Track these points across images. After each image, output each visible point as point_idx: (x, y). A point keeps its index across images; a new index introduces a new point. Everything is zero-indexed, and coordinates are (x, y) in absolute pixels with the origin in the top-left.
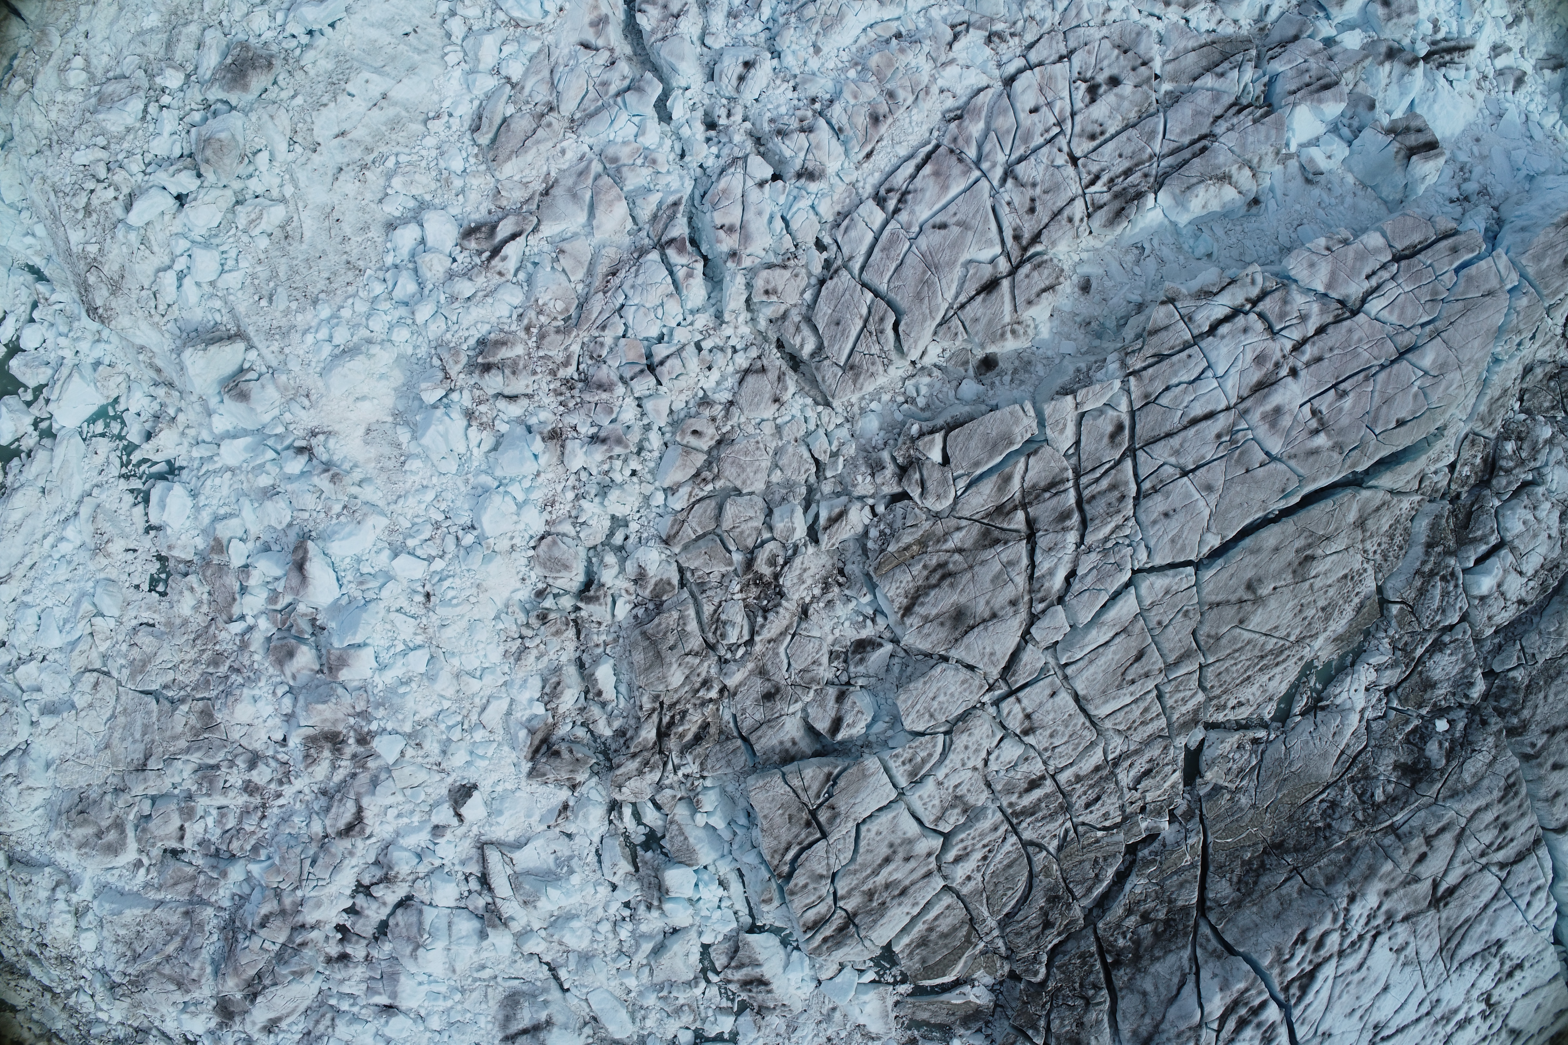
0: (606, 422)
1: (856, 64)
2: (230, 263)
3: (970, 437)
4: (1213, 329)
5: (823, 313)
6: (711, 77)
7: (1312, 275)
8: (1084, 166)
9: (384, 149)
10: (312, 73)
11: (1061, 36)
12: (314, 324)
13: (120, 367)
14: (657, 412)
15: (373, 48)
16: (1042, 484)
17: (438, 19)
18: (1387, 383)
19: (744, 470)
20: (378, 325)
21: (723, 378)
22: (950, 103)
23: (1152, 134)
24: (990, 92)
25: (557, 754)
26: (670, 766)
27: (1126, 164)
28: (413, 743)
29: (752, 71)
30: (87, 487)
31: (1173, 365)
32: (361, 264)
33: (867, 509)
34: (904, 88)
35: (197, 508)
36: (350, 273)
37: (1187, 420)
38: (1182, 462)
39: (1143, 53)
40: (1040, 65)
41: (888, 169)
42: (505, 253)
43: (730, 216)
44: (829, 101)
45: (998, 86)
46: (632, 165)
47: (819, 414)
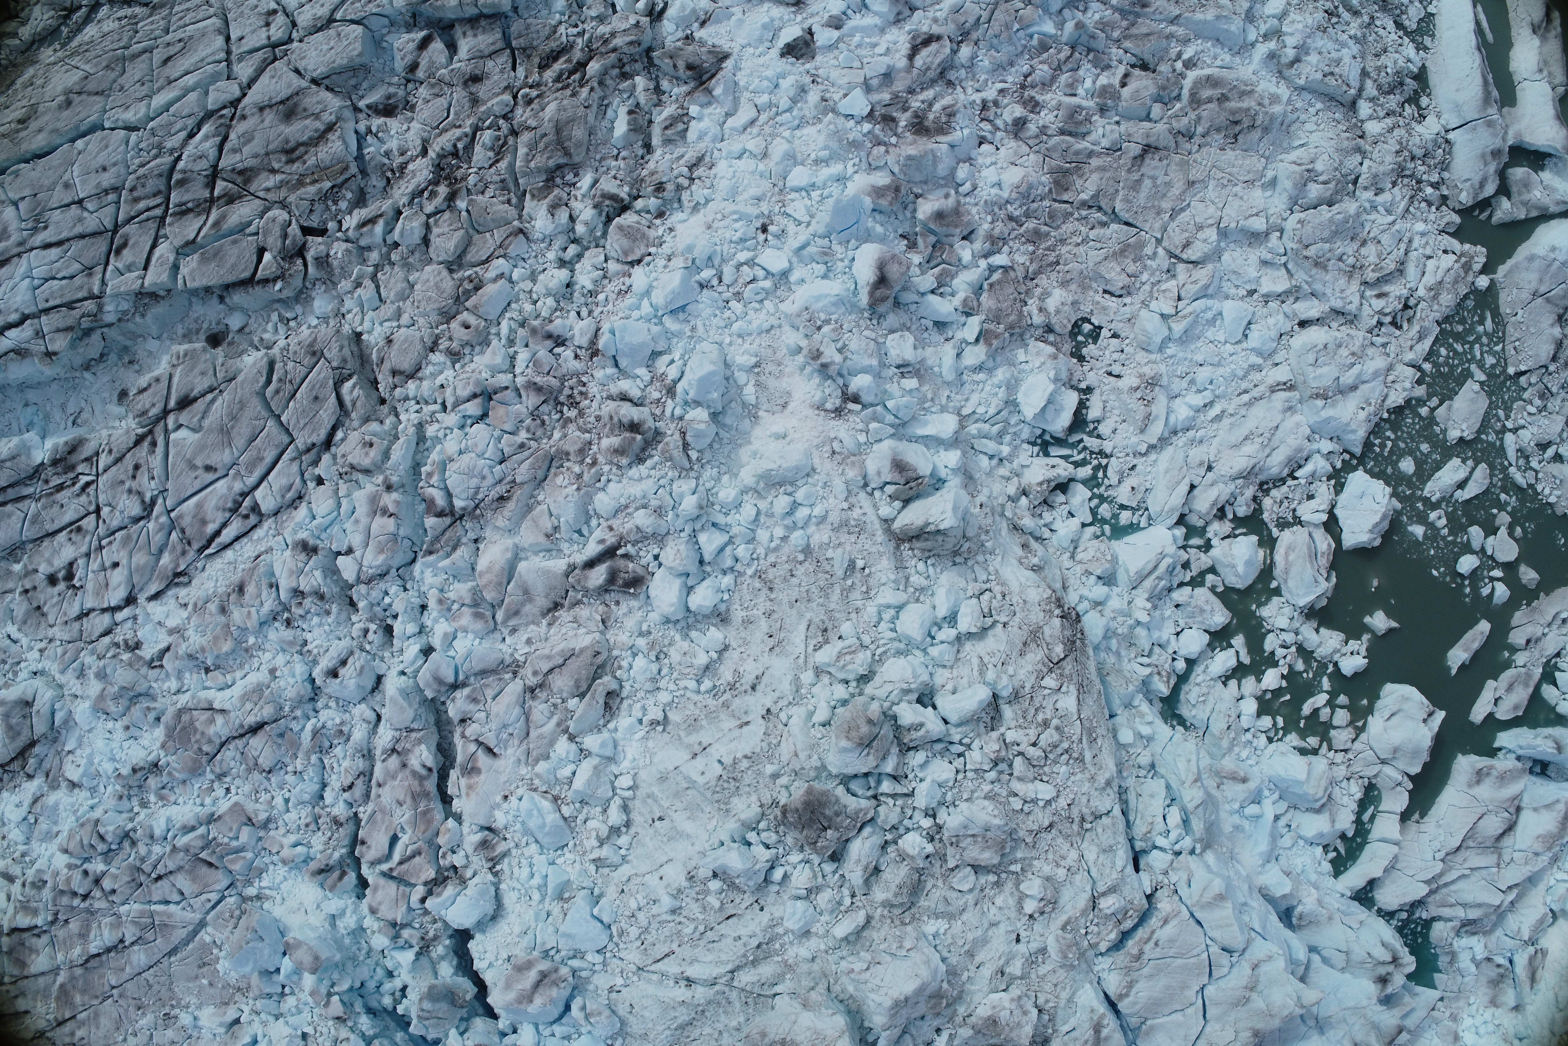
0: (543, 354)
1: (247, 650)
2: (887, 615)
3: (234, 266)
4: (22, 322)
5: (327, 413)
6: (378, 679)
8: (90, 502)
9: (711, 702)
10: (754, 798)
11: (84, 636)
12: (812, 529)
13: (1079, 569)
15: (693, 810)
16: (191, 215)
17: (631, 832)
19: (436, 285)
20: (749, 510)
21: (434, 376)
22: (182, 592)
23: (36, 520)
24: (148, 594)
25: (690, 67)
26: (586, 36)
27: (59, 496)
28: (831, 103)
29: (330, 665)
30: (1153, 456)
31: (62, 296)
32: (757, 584)
33: (344, 228)
34: (211, 614)
36: (771, 577)
37: (66, 246)
38: (79, 211)
39: (26, 603)
40: (104, 610)
41: (245, 540)
42: (601, 548)
43: (383, 525)
44: (275, 619)
45: (141, 599)
46: (463, 605)
47: (361, 324)
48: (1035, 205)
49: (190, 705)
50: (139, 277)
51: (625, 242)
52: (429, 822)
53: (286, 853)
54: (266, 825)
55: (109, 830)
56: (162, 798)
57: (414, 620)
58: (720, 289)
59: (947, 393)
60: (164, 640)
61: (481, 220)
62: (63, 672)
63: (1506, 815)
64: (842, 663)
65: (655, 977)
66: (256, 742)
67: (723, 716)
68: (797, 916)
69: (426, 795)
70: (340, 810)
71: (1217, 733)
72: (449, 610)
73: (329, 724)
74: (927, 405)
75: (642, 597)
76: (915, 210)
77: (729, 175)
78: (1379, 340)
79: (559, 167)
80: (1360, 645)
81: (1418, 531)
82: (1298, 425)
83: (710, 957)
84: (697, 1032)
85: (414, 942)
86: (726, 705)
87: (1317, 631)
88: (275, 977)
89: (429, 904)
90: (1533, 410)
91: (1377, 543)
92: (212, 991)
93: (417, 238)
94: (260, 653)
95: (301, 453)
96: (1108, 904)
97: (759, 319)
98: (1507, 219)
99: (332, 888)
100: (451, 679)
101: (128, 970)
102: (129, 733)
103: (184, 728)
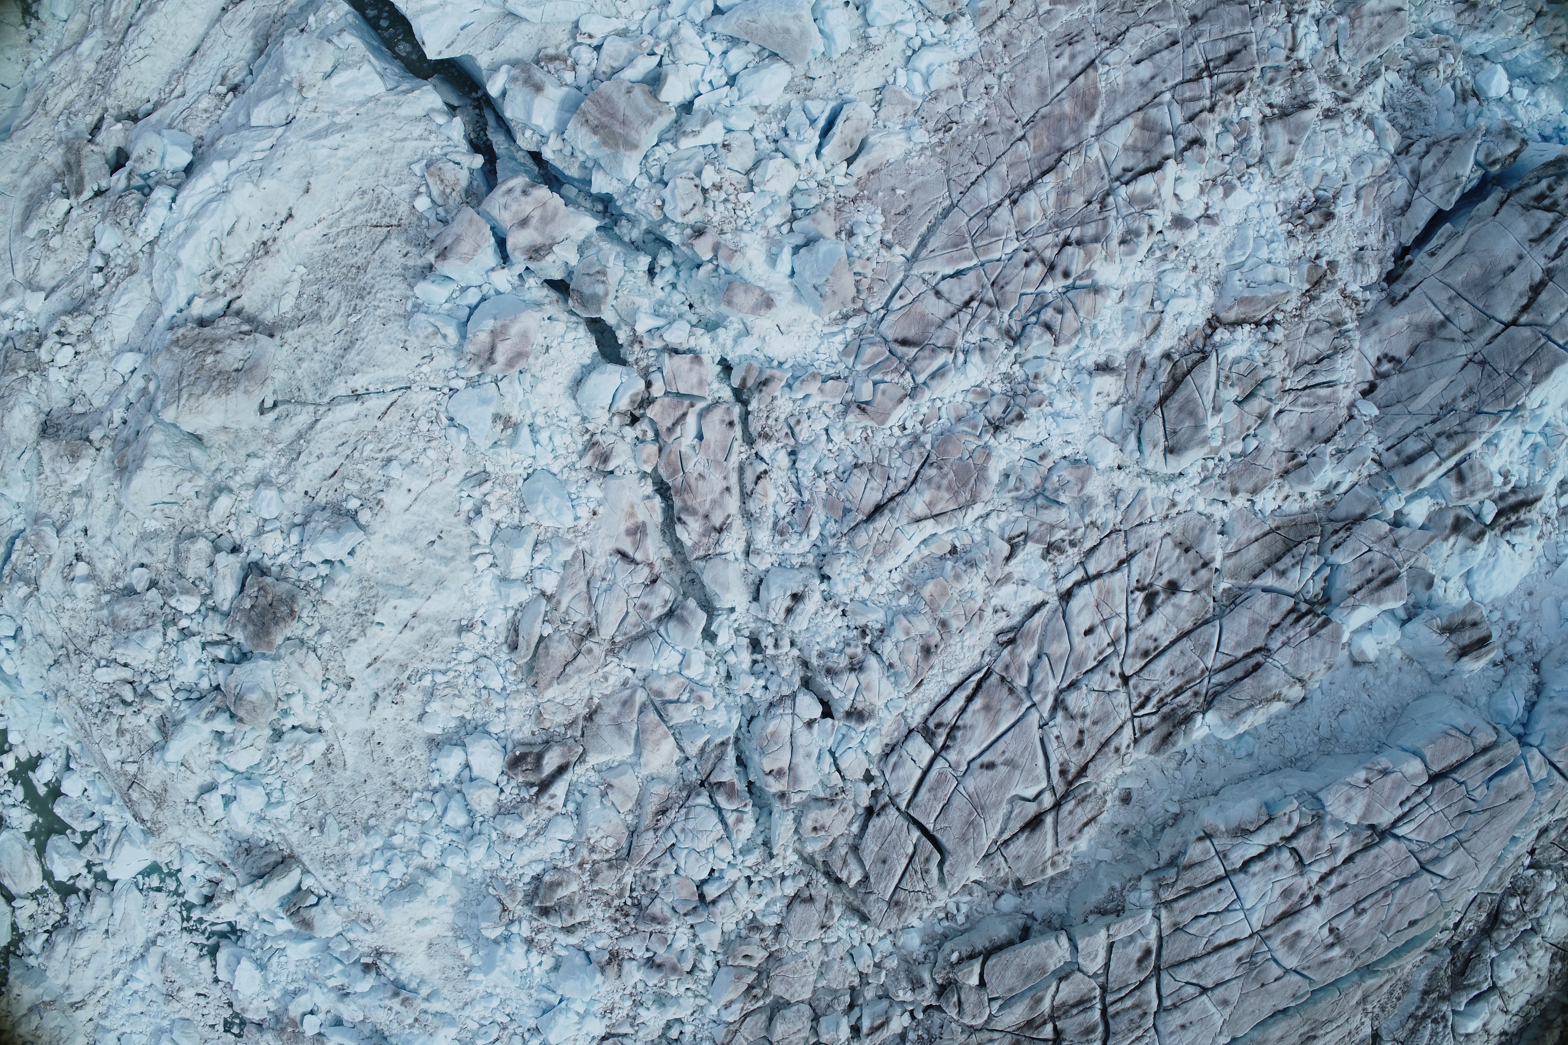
0: (661, 951)
1: (909, 588)
2: (276, 795)
3: (1006, 967)
4: (1247, 864)
5: (870, 847)
6: (756, 599)
7: (1348, 810)
8: (1135, 687)
9: (419, 666)
10: (337, 604)
11: (1121, 538)
12: (367, 851)
14: (710, 941)
15: (397, 567)
16: (1070, 1003)
17: (463, 516)
18: (1404, 896)
19: (792, 985)
20: (431, 852)
21: (771, 904)
22: (1004, 622)
23: (1204, 649)
24: (1044, 611)
27: (1177, 682)
29: (801, 606)
30: (151, 935)
31: (1203, 899)
32: (407, 785)
33: (907, 1014)
34: (956, 616)
35: (267, 985)
36: (397, 795)
37: (1209, 948)
38: (1202, 983)
39: (1203, 552)
40: (1099, 575)
41: (938, 699)
42: (552, 791)
43: (778, 760)
44: (882, 631)
45: (1054, 601)
46: (678, 701)
47: (863, 932)
49: (959, 514)
50: (1116, 935)
52: (668, 464)
53: (813, 388)
54: (847, 406)
55: (1042, 339)
56: (983, 393)
60: (1016, 567)
62: (1140, 491)
65: (389, 388)
66: (874, 497)
67: (401, 658)
68: (267, 503)
69: (679, 492)
70: (765, 449)
72: (692, 691)
73: (796, 538)
74: (317, 965)
75: (510, 747)
83: (341, 428)
84: (338, 343)
88: (799, 241)
89: (643, 384)
92: (892, 182)
94: (891, 590)
95: (892, 802)
97: (478, 1011)
99: (750, 368)
100: (672, 626)
101: (1004, 169)
102: (1042, 450)
103: (964, 485)
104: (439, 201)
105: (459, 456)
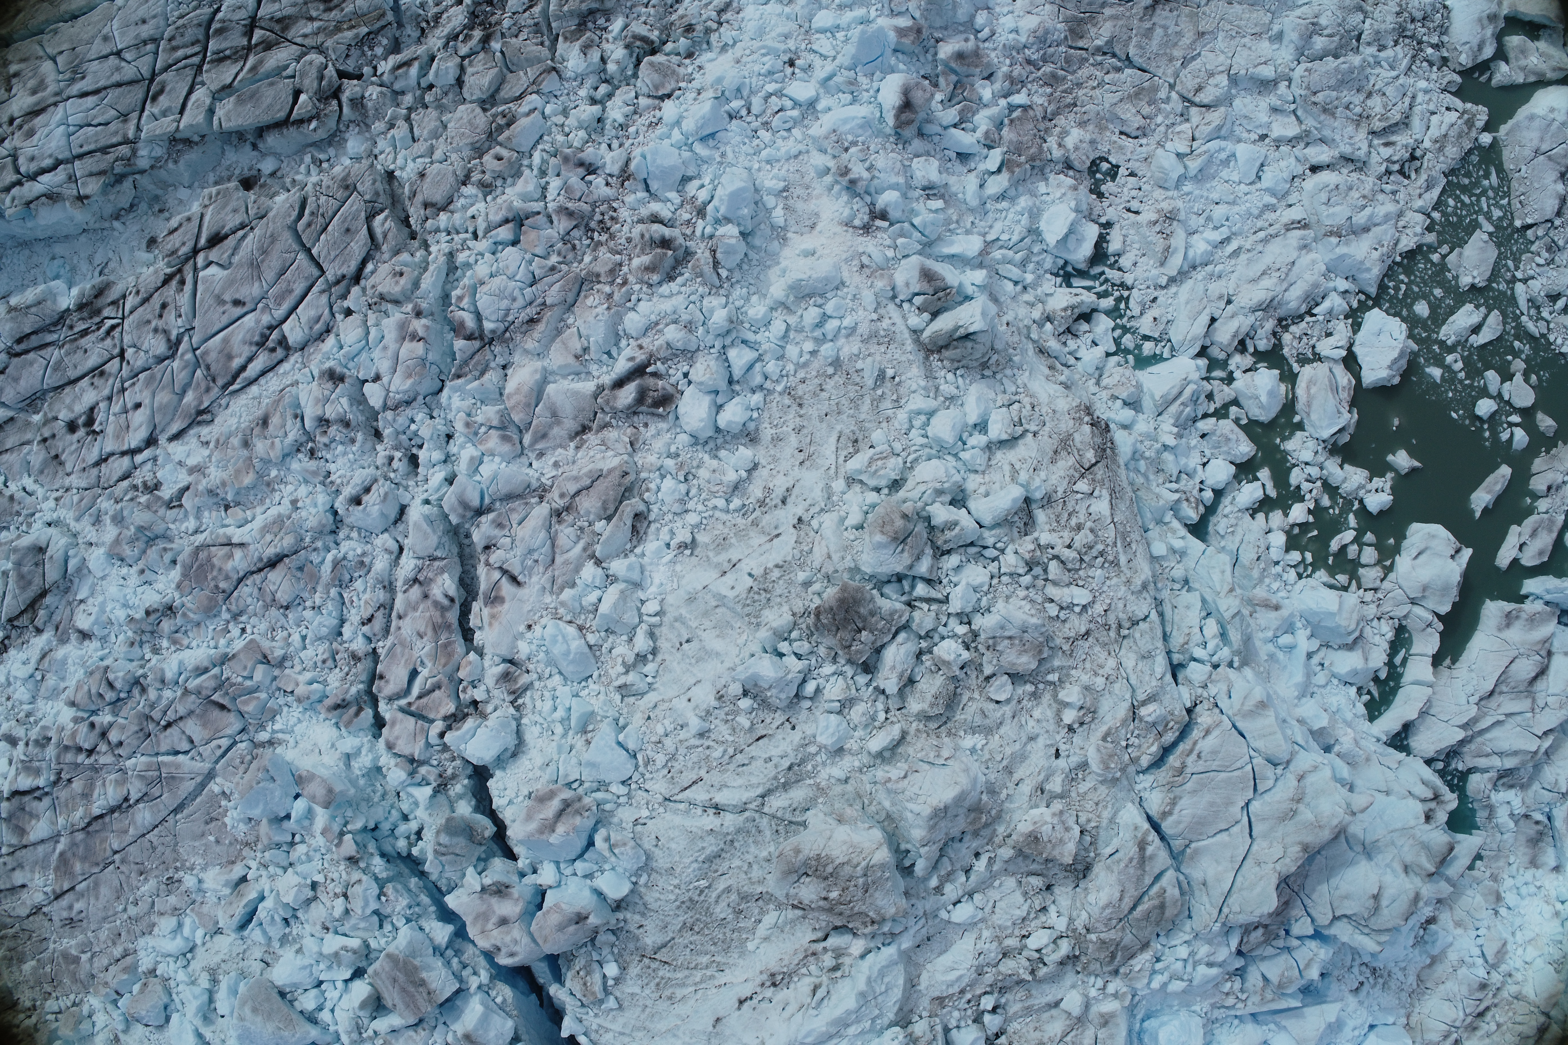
0: (574, 180)
1: (268, 484)
2: (917, 423)
3: (270, 107)
4: (55, 167)
5: (358, 245)
6: (402, 509)
8: (115, 346)
9: (740, 521)
10: (786, 608)
11: (101, 482)
12: (842, 341)
13: (1105, 395)
14: (530, 181)
15: (722, 628)
16: (228, 62)
17: (658, 658)
19: (470, 122)
20: (779, 326)
21: (465, 208)
22: (204, 431)
23: (58, 367)
24: (169, 434)
27: (83, 342)
29: (354, 492)
30: (1173, 290)
31: (96, 142)
32: (787, 401)
33: (379, 73)
34: (233, 448)
36: (800, 393)
37: (102, 95)
38: (117, 61)
39: (44, 452)
40: (123, 454)
41: (271, 374)
42: (630, 364)
43: (412, 350)
44: (298, 450)
45: (162, 440)
46: (491, 427)
47: (394, 162)
48: (1052, 50)
49: (208, 541)
50: (174, 121)
51: (656, 77)
52: (450, 655)
53: (301, 690)
54: (281, 663)
55: (118, 676)
56: (175, 642)
57: (440, 448)
58: (749, 119)
59: (971, 219)
60: (184, 478)
61: (515, 60)
62: (78, 519)
63: (1538, 657)
64: (874, 468)
65: (682, 806)
66: (274, 576)
67: (752, 534)
68: (831, 730)
69: (448, 626)
70: (359, 645)
71: (1247, 563)
72: (476, 434)
73: (350, 555)
74: (952, 226)
75: (671, 417)
76: (936, 54)
77: (757, 16)
78: (1388, 188)
79: (592, 12)
80: (1385, 482)
81: (1436, 373)
82: (1314, 262)
83: (740, 781)
84: (726, 865)
85: (432, 778)
86: (755, 523)
87: (1341, 467)
88: (286, 824)
89: (448, 738)
90: (1541, 261)
91: (1396, 380)
92: (218, 849)
93: (451, 79)
94: (282, 487)
95: (330, 286)
96: (1149, 712)
98: (1506, 81)
99: (348, 724)
100: (476, 503)
101: (132, 831)
102: (143, 578)
103: (201, 566)
104: (596, 966)
105: (638, 720)
